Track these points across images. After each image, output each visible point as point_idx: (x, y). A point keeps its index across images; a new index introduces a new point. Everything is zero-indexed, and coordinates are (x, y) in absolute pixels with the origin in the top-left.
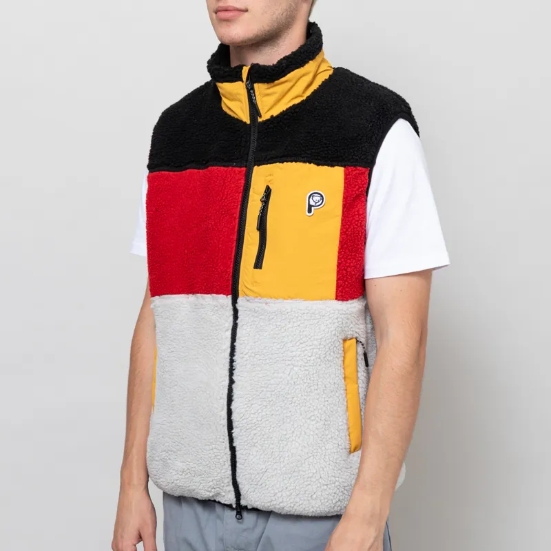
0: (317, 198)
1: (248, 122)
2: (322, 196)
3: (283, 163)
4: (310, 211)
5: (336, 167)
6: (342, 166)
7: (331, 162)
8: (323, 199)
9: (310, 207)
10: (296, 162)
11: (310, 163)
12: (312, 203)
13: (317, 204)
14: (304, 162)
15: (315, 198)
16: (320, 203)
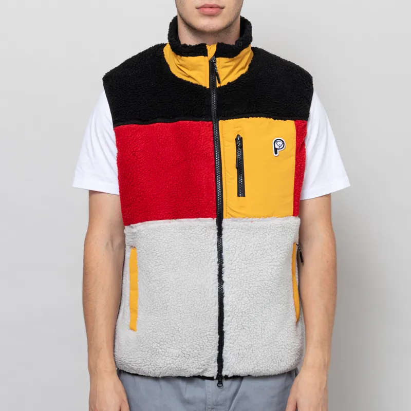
0: (280, 143)
1: (208, 87)
2: (283, 141)
3: (248, 118)
4: (276, 153)
5: (288, 121)
6: (292, 120)
7: (284, 117)
8: (284, 144)
9: (276, 150)
10: (260, 117)
11: (270, 118)
12: (277, 147)
13: (281, 148)
14: (267, 117)
15: (278, 143)
16: (282, 146)
